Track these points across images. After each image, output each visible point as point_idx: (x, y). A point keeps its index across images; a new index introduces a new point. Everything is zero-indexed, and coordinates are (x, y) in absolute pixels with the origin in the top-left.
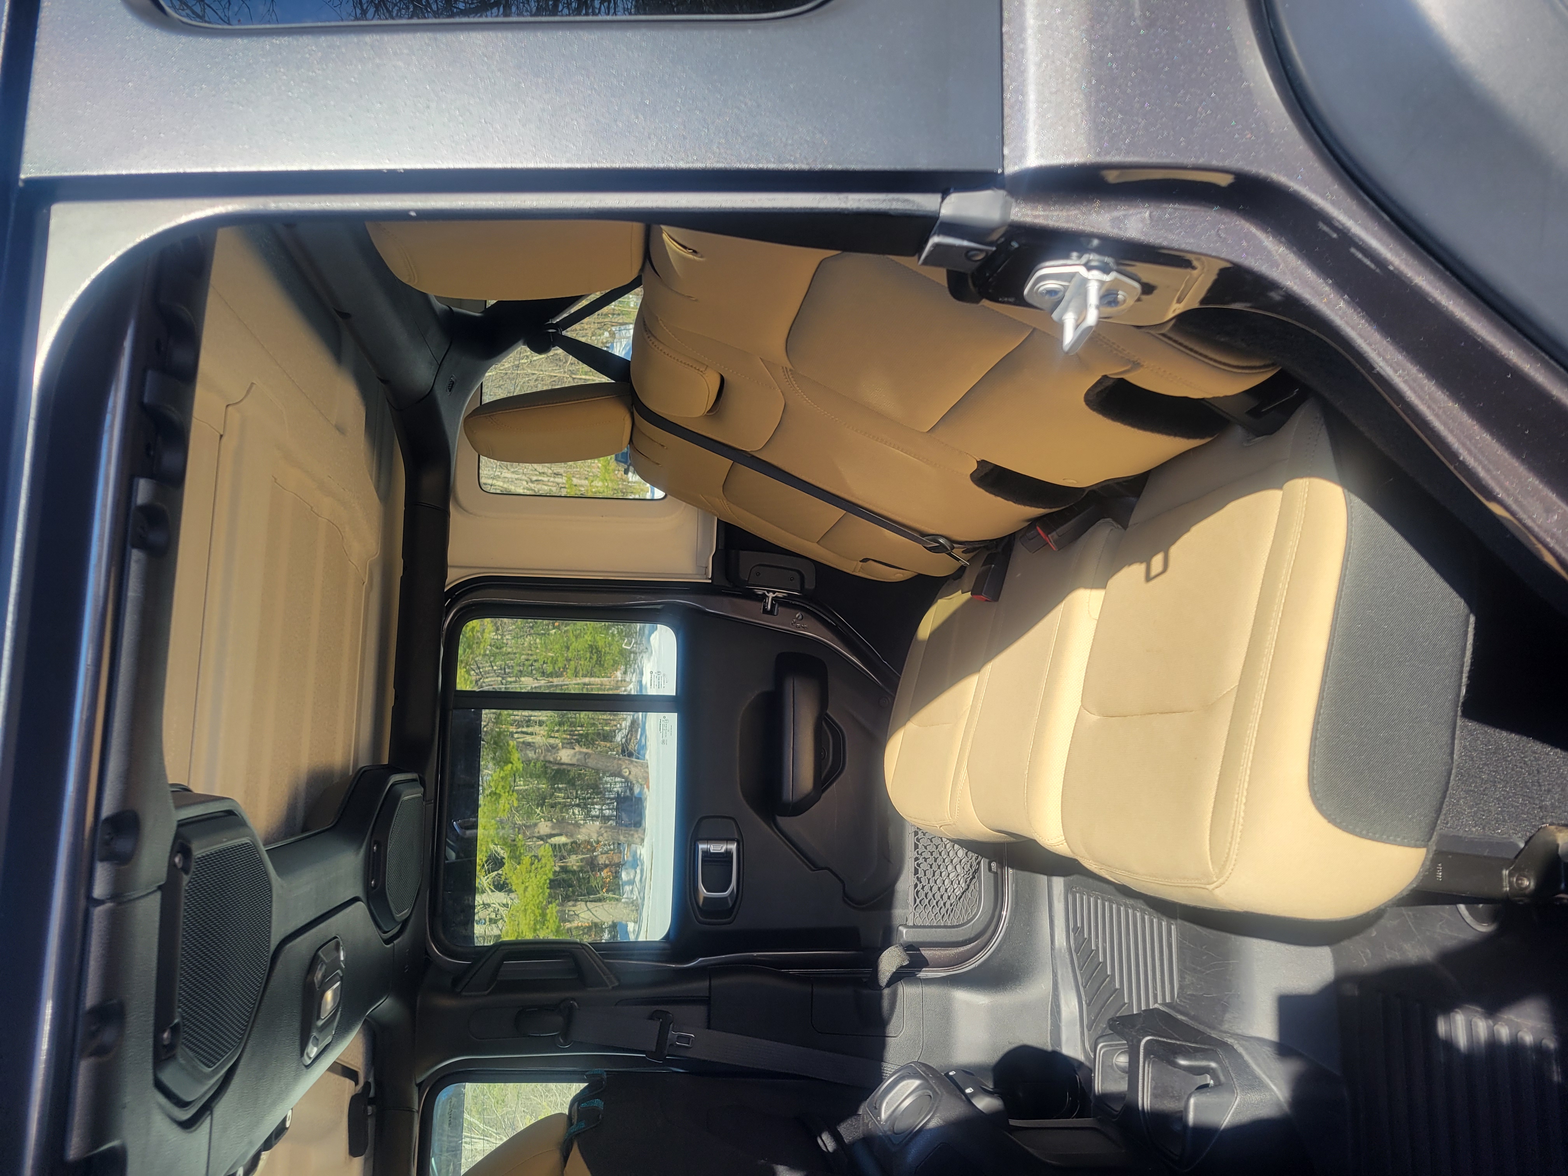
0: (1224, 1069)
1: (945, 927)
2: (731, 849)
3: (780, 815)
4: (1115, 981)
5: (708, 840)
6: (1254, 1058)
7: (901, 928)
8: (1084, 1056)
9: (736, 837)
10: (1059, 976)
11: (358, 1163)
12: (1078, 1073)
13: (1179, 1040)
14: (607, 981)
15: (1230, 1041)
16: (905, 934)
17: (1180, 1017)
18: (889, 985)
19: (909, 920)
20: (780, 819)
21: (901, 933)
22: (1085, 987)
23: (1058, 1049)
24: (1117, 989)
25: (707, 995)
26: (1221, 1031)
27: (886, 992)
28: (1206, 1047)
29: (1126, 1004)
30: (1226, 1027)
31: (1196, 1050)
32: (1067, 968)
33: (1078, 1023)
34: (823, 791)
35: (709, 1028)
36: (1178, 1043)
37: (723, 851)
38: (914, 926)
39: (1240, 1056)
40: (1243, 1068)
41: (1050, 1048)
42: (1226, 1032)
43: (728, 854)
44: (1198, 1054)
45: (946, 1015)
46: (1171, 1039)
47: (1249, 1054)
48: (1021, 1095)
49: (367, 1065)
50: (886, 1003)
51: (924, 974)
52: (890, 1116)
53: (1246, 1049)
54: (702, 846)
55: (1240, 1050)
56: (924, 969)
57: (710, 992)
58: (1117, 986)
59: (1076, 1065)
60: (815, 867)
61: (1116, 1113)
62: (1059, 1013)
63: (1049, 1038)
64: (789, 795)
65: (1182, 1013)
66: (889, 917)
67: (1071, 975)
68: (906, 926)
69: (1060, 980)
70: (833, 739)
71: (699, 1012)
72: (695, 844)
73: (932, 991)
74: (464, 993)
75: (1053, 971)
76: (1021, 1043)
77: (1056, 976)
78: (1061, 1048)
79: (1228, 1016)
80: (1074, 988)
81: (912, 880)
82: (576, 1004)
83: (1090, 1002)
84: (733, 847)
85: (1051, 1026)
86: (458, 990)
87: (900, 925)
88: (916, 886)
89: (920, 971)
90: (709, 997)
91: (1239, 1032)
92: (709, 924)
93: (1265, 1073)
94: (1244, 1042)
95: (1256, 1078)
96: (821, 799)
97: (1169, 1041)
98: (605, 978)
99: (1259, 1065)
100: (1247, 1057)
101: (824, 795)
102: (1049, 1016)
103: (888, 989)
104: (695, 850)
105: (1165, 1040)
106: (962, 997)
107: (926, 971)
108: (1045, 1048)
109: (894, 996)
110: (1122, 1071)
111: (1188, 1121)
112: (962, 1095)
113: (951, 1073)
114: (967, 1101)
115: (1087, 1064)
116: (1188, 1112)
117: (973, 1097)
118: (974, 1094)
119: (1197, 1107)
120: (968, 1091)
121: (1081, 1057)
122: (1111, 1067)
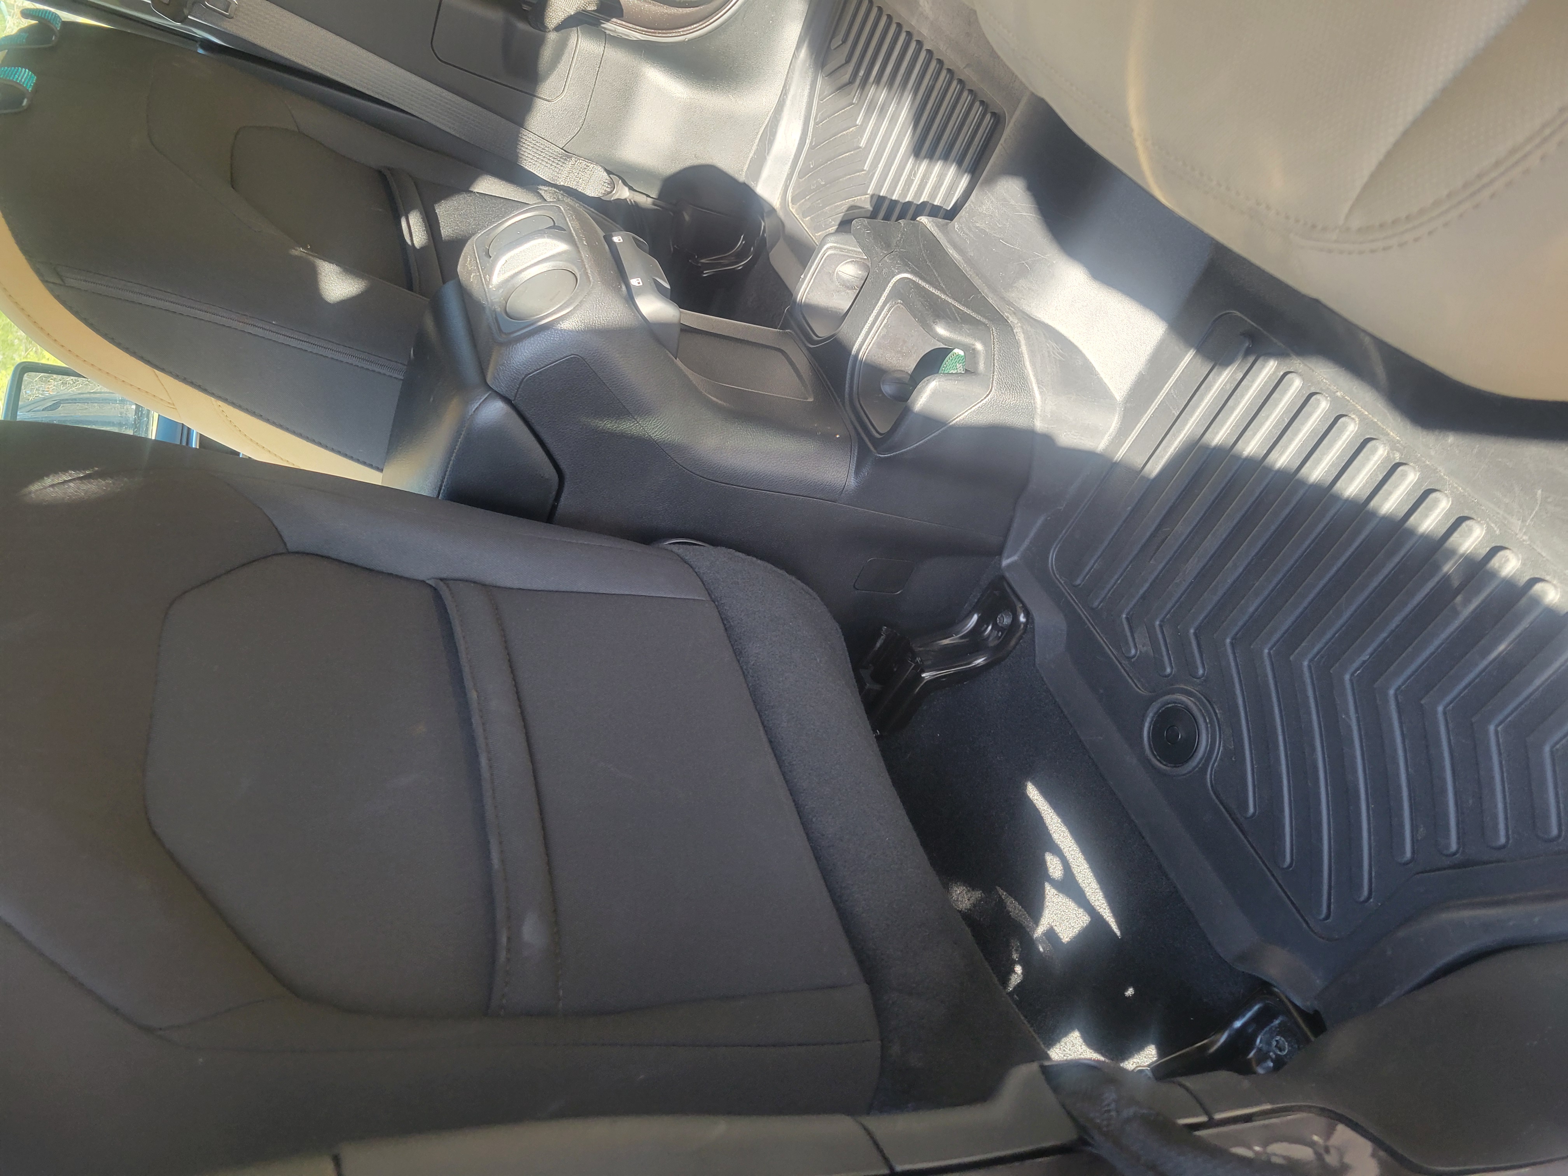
0: (990, 357)
4: (862, 137)
6: (1032, 353)
8: (781, 204)
10: (790, 97)
12: (766, 219)
13: (945, 294)
15: (1012, 319)
17: (951, 251)
18: (558, 28)
22: (816, 124)
23: (752, 184)
24: (860, 148)
26: (1003, 299)
27: (552, 36)
28: (979, 317)
29: (863, 170)
30: (1012, 295)
31: (966, 320)
32: (803, 90)
33: (789, 164)
36: (943, 297)
39: (1017, 344)
40: (1013, 360)
41: (742, 178)
42: (1010, 304)
44: (966, 327)
45: (626, 97)
46: (936, 288)
47: (1029, 345)
48: (687, 218)
50: (547, 53)
51: (613, 26)
52: (507, 281)
53: (1028, 338)
55: (1021, 337)
56: (614, 20)
58: (863, 144)
59: (766, 210)
61: (816, 338)
62: (771, 142)
63: (747, 166)
65: (955, 247)
67: (805, 99)
69: (788, 102)
73: (616, 56)
75: (784, 87)
76: (708, 161)
77: (786, 94)
78: (757, 185)
79: (1022, 283)
80: (802, 118)
83: (816, 145)
85: (755, 154)
89: (608, 21)
91: (1027, 309)
93: (1036, 375)
94: (1029, 328)
95: (1023, 378)
97: (932, 289)
99: (1033, 364)
100: (1024, 349)
102: (757, 141)
103: (555, 33)
105: (927, 286)
106: (656, 77)
107: (616, 24)
108: (736, 176)
109: (562, 46)
110: (846, 285)
111: (914, 403)
112: (624, 288)
113: (617, 239)
114: (630, 299)
115: (781, 213)
116: (920, 393)
117: (639, 295)
118: (641, 291)
119: (934, 393)
120: (635, 282)
121: (776, 203)
122: (830, 275)
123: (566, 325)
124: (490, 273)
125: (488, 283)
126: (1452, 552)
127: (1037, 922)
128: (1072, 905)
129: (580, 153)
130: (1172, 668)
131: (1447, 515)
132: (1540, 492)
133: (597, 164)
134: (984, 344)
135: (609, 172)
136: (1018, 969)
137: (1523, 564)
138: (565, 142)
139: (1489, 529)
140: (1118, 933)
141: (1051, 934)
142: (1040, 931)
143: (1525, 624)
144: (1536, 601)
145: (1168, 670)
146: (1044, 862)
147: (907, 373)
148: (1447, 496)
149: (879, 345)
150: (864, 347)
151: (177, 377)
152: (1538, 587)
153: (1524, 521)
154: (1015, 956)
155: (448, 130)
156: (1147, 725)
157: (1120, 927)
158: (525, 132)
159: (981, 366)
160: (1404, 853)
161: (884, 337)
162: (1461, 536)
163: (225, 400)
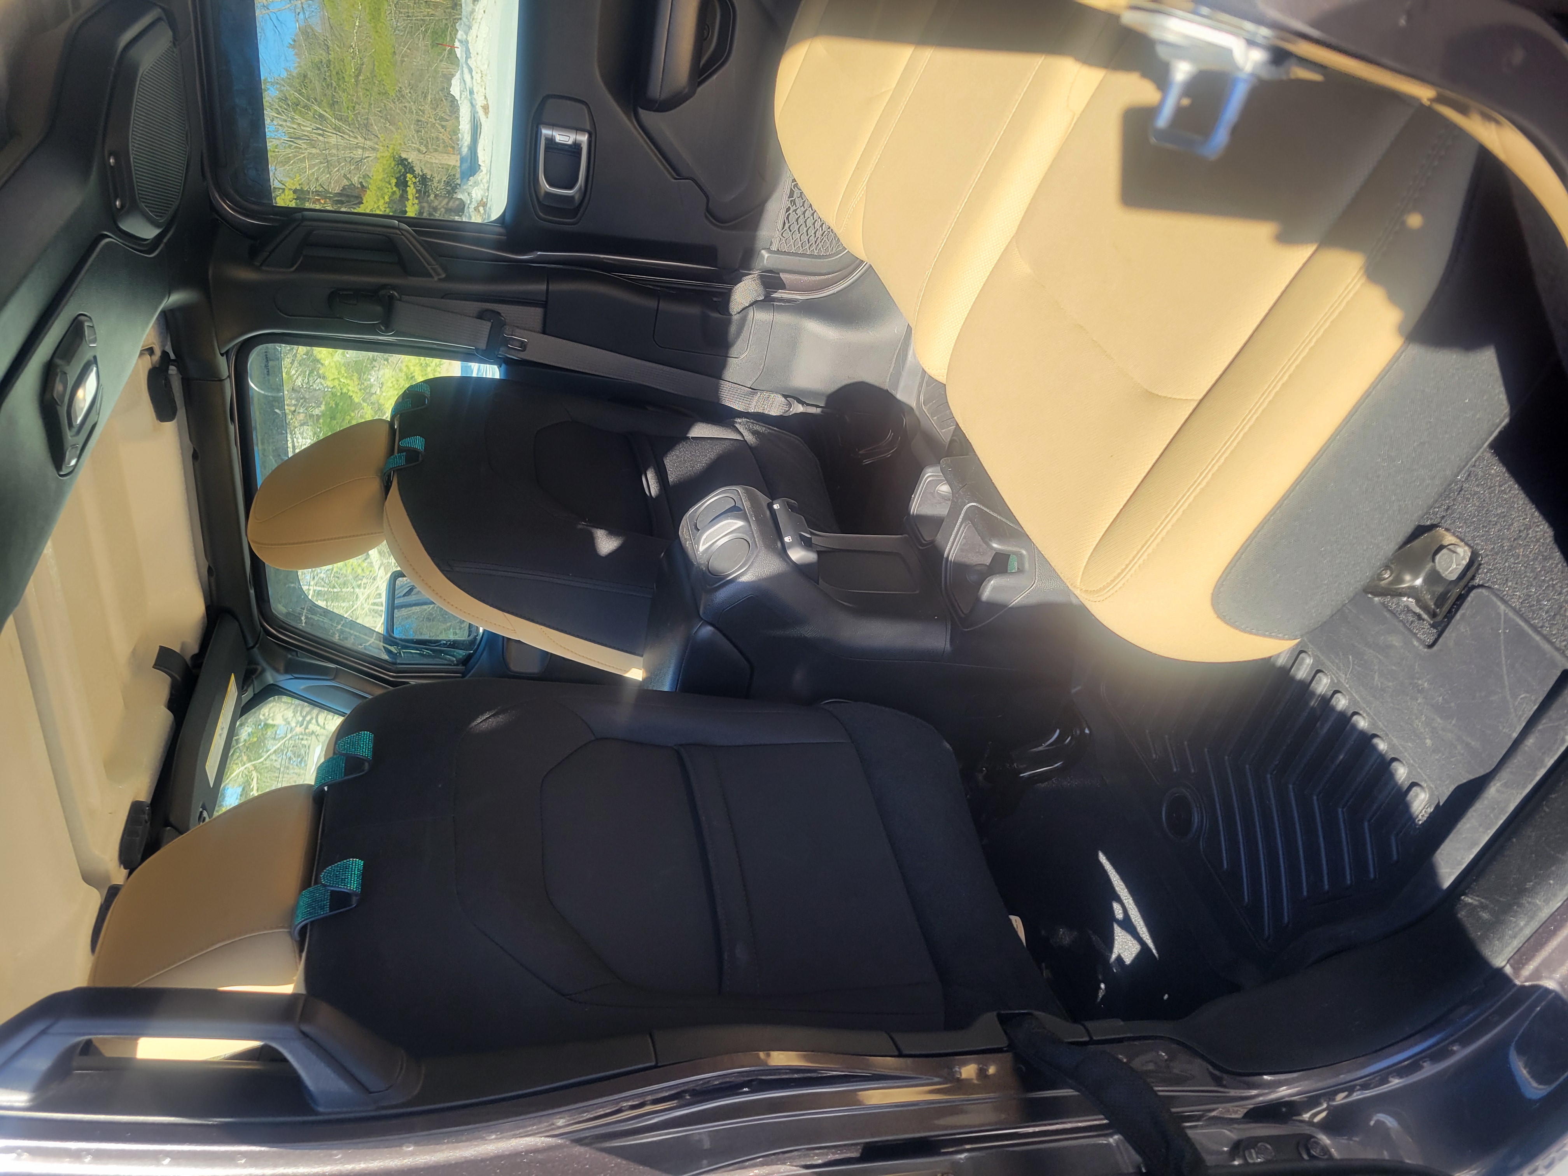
0: (1032, 558)
1: (812, 256)
2: (582, 141)
3: (642, 108)
5: (553, 125)
7: (763, 252)
9: (588, 127)
11: (170, 427)
12: (906, 417)
13: (1001, 515)
14: (431, 271)
16: (766, 258)
18: (740, 313)
19: (774, 245)
20: (641, 112)
21: (763, 257)
23: (893, 392)
25: (544, 299)
27: (736, 319)
31: (1013, 534)
34: (700, 84)
35: (544, 333)
36: (999, 517)
37: (570, 142)
38: (778, 252)
41: (886, 387)
43: (577, 146)
44: (1012, 541)
45: (793, 343)
46: (994, 511)
49: (161, 333)
50: (733, 329)
51: (779, 295)
52: (708, 548)
54: (546, 132)
56: (780, 291)
57: (547, 298)
59: (906, 410)
60: (678, 174)
61: (924, 542)
62: (904, 360)
63: (888, 378)
64: (657, 89)
66: (753, 239)
68: (768, 250)
70: (722, 16)
71: (535, 314)
72: (537, 127)
73: (784, 318)
74: (264, 268)
76: (860, 380)
78: (897, 392)
81: (785, 202)
82: (396, 294)
84: (583, 138)
85: (894, 368)
86: (257, 264)
87: (763, 249)
88: (788, 209)
89: (776, 292)
90: (546, 302)
92: (550, 221)
96: (696, 95)
97: (991, 513)
98: (429, 267)
101: (699, 89)
102: (894, 360)
103: (738, 317)
104: (536, 135)
105: (988, 511)
106: (814, 327)
108: (882, 386)
109: (744, 320)
110: (944, 498)
111: (982, 593)
112: (779, 544)
113: (776, 506)
114: (783, 552)
115: (917, 413)
116: (984, 588)
117: (789, 548)
118: (791, 545)
119: (994, 588)
120: (787, 539)
121: (914, 404)
122: (932, 494)
123: (744, 579)
124: (698, 543)
125: (698, 550)
126: (1313, 694)
127: (1111, 951)
128: (1129, 937)
129: (764, 389)
130: (1177, 767)
131: (1312, 668)
132: (1351, 657)
133: (777, 393)
134: (1026, 550)
135: (785, 396)
136: (1103, 986)
137: (1349, 703)
138: (751, 383)
139: (1332, 679)
140: (1156, 955)
141: (1119, 959)
142: (1114, 956)
143: (1351, 742)
144: (1354, 727)
145: (1175, 770)
146: (1112, 907)
147: (986, 565)
148: (1309, 655)
149: (961, 550)
150: (952, 552)
151: (516, 615)
152: (1355, 718)
153: (1346, 675)
154: (1100, 977)
155: (670, 391)
156: (1164, 809)
157: (1158, 953)
158: (722, 382)
159: (1027, 566)
160: (1302, 893)
161: (964, 544)
162: (1317, 683)
163: (545, 625)
